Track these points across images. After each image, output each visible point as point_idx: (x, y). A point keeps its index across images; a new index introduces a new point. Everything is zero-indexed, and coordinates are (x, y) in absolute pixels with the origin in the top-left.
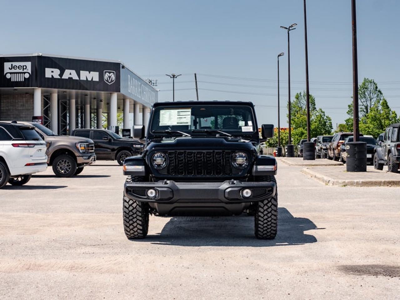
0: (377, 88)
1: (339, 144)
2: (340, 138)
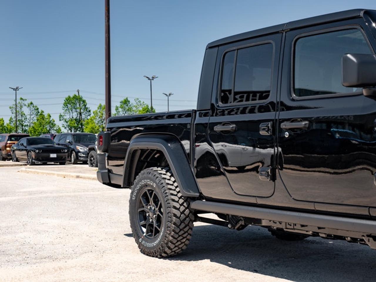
1: (8, 145)
2: (7, 138)
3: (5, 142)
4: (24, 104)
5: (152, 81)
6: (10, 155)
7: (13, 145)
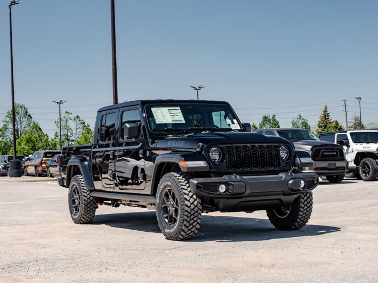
0: (27, 112)
1: (43, 161)
2: (43, 155)
3: (41, 159)
4: (69, 117)
5: (199, 90)
6: (45, 171)
7: (48, 161)
